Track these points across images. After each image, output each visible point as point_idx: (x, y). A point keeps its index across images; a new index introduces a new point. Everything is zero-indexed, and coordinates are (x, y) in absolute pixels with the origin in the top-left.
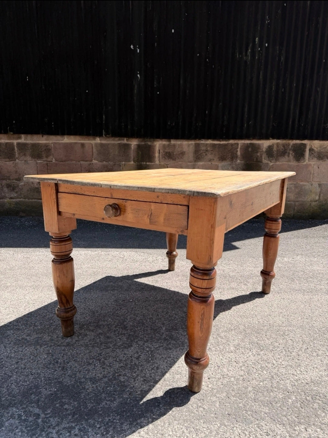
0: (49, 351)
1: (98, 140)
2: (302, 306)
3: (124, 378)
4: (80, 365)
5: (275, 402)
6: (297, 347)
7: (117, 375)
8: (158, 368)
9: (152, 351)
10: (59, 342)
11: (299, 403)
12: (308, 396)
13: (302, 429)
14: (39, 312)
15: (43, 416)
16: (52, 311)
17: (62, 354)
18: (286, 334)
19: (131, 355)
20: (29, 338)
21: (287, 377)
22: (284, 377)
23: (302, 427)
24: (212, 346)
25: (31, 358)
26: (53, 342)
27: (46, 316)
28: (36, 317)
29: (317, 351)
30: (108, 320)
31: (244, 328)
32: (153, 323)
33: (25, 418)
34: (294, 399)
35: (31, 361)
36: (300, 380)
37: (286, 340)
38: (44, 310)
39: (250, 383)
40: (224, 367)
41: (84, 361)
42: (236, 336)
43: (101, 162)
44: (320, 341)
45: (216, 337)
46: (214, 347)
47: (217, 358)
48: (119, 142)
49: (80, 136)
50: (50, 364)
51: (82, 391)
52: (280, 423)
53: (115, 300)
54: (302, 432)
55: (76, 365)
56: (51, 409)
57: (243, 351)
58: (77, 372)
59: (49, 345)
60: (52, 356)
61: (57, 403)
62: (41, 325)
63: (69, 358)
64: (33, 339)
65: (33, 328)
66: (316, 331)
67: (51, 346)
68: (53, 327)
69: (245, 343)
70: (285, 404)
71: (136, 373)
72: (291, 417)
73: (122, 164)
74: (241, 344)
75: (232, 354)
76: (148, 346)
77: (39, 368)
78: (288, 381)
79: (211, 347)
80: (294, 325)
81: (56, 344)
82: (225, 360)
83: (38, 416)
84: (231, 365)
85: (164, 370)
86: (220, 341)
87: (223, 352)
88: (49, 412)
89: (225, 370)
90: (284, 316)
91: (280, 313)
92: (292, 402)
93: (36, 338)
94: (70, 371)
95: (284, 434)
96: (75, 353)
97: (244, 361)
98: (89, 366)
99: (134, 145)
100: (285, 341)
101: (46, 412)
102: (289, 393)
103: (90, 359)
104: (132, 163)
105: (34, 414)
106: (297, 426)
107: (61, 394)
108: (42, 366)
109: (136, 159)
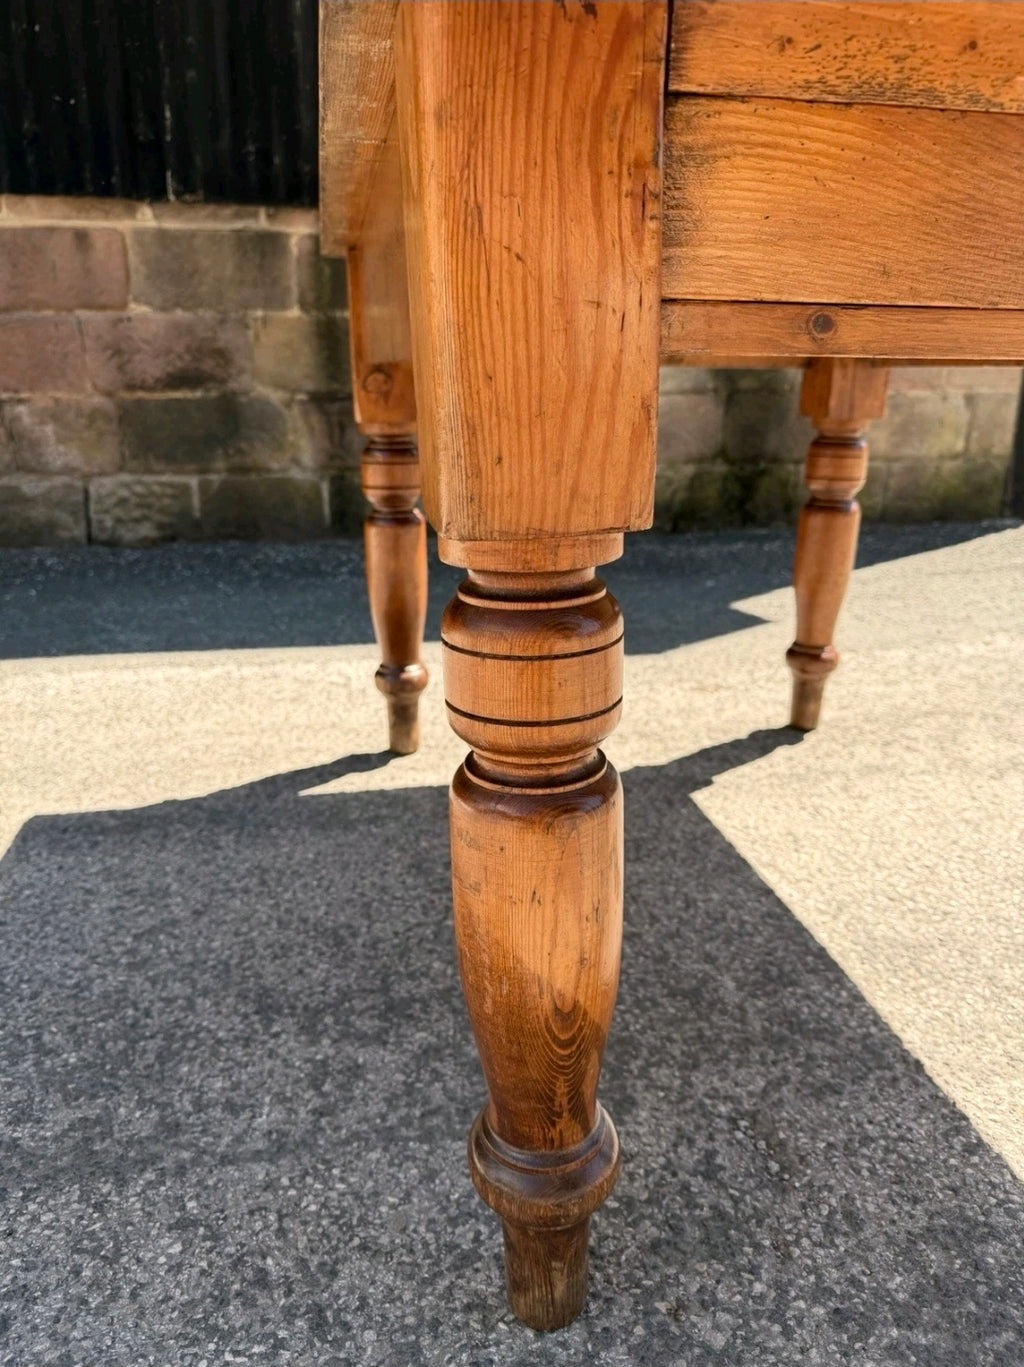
0: (179, 1202)
1: (146, 217)
4: (411, 1277)
7: (669, 1312)
9: (753, 1117)
10: (219, 1136)
14: (39, 967)
16: (110, 952)
17: (272, 1217)
19: (662, 1160)
20: (32, 1136)
25: (87, 1273)
26: (184, 1139)
27: (88, 988)
28: (34, 996)
30: (429, 967)
32: (658, 960)
35: (94, 1301)
38: (64, 953)
41: (426, 1245)
43: (164, 309)
48: (239, 225)
49: (70, 200)
50: (222, 1302)
53: (411, 866)
55: (389, 1279)
58: (415, 1329)
59: (168, 1163)
60: (215, 1236)
62: (78, 1045)
63: (325, 1235)
64: (56, 1139)
65: (37, 1064)
67: (181, 1170)
68: (151, 1045)
73: (255, 320)
76: (716, 1090)
77: (159, 1347)
81: (204, 1152)
93: (72, 1127)
94: (370, 1335)
96: (343, 1194)
98: (468, 1273)
99: (303, 238)
103: (453, 1221)
104: (295, 312)
108: (179, 1328)
109: (310, 297)
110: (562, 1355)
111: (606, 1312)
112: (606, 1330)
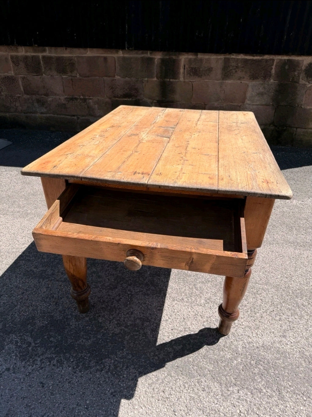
2: (288, 263)
3: (102, 320)
5: (221, 361)
6: (264, 308)
8: (132, 313)
9: (132, 295)
11: (242, 365)
12: (253, 360)
13: (235, 390)
15: (33, 344)
18: (259, 293)
21: (241, 338)
22: (239, 338)
23: (236, 389)
24: (185, 296)
29: (282, 315)
31: (221, 281)
33: (20, 344)
34: (239, 360)
36: (252, 343)
37: (256, 299)
39: (207, 340)
40: (189, 320)
42: (211, 288)
44: (289, 305)
45: (192, 287)
46: (187, 298)
47: (185, 310)
51: (67, 327)
52: (218, 382)
54: (234, 393)
56: (40, 340)
57: (211, 305)
61: (45, 335)
66: (289, 293)
69: (216, 297)
70: (229, 364)
71: (113, 316)
72: (230, 378)
74: (212, 297)
75: (201, 307)
78: (241, 343)
79: (184, 298)
80: (270, 284)
82: (192, 313)
83: (29, 344)
84: (196, 318)
85: (137, 315)
86: (194, 292)
87: (193, 304)
88: (38, 342)
89: (189, 323)
90: (266, 271)
91: (263, 268)
92: (237, 363)
95: (217, 392)
97: (208, 317)
100: (254, 300)
101: (36, 342)
102: (237, 355)
105: (27, 342)
106: (232, 387)
107: (50, 327)
110: (81, 316)
111: (90, 314)
112: (88, 315)
